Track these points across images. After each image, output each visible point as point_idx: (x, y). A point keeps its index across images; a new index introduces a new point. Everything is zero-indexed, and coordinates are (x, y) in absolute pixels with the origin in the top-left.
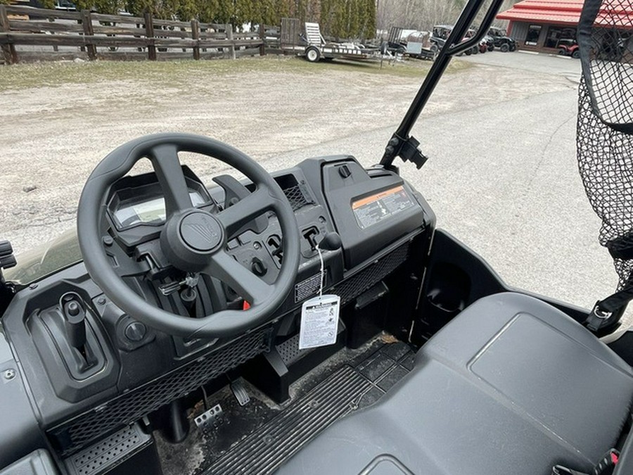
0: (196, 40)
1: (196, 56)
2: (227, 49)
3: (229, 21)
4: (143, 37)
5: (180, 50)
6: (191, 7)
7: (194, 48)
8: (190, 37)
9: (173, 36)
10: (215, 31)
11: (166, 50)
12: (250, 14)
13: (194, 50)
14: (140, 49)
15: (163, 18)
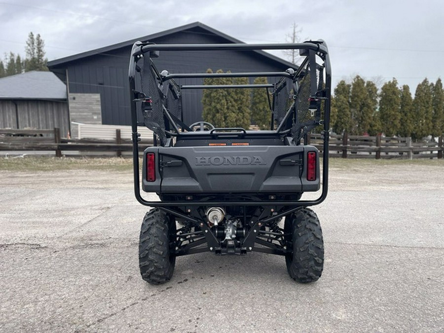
0: (379, 147)
1: (378, 157)
2: (406, 154)
3: (410, 135)
5: (367, 153)
6: (378, 128)
7: (377, 152)
8: (375, 145)
9: (362, 145)
10: (398, 142)
11: (356, 153)
12: (429, 130)
13: (377, 154)
14: (338, 152)
15: (356, 135)
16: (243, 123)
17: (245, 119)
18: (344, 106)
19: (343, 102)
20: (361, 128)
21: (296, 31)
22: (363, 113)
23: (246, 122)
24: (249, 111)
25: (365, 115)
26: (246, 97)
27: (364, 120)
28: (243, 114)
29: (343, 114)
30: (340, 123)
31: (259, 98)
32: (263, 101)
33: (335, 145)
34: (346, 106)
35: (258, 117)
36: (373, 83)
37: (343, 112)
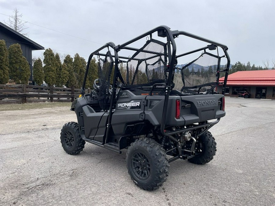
4: (70, 94)
14: (68, 99)
15: (78, 88)
16: (4, 77)
17: (5, 75)
18: (72, 71)
19: (70, 68)
20: (80, 84)
21: (17, 15)
22: (81, 76)
23: (6, 77)
24: (8, 69)
25: (82, 77)
26: (5, 58)
27: (82, 80)
28: (4, 70)
29: (71, 75)
30: (70, 81)
31: (15, 60)
32: (19, 63)
33: (66, 94)
34: (73, 71)
35: (15, 74)
36: (84, 59)
37: (71, 74)
